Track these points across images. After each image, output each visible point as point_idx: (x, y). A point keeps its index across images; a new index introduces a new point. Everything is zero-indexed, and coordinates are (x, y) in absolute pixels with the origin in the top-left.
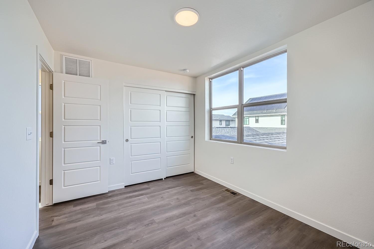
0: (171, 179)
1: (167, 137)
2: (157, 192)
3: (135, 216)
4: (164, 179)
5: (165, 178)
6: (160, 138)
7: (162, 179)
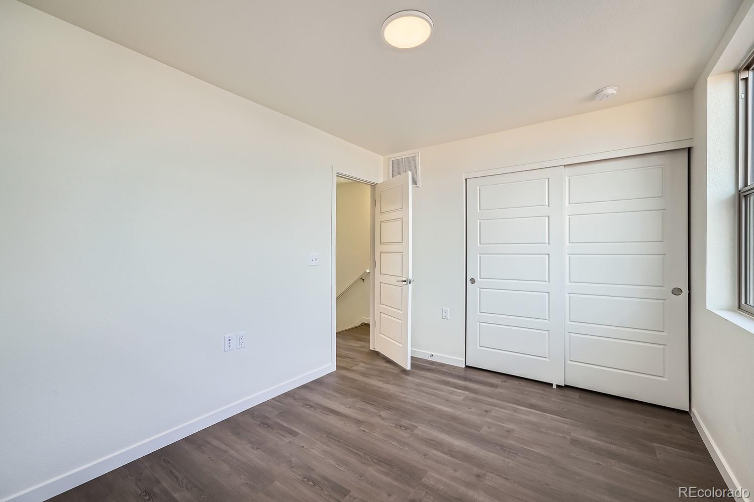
0: (576, 395)
1: (570, 282)
2: (497, 399)
3: (408, 407)
4: (554, 387)
5: (557, 386)
6: (549, 282)
7: (552, 385)
